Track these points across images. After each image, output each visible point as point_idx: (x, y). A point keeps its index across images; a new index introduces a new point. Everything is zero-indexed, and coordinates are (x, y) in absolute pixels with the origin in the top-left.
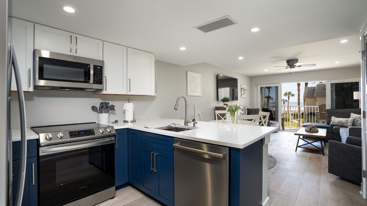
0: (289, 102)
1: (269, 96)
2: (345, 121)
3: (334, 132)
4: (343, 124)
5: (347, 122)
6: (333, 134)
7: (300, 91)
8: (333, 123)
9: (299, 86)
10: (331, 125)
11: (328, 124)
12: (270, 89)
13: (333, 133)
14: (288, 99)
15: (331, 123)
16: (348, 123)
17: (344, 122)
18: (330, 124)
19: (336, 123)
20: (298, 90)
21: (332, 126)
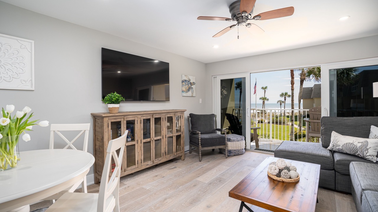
0: (285, 103)
1: (265, 97)
2: (360, 144)
3: (337, 167)
4: (357, 152)
5: (365, 147)
6: (333, 171)
7: (294, 90)
8: (333, 146)
9: (293, 85)
10: (330, 151)
11: (325, 146)
12: (266, 90)
13: (334, 169)
14: (284, 100)
15: (331, 145)
16: (368, 149)
17: (358, 146)
18: (329, 148)
19: (340, 147)
20: (292, 89)
21: (333, 152)
